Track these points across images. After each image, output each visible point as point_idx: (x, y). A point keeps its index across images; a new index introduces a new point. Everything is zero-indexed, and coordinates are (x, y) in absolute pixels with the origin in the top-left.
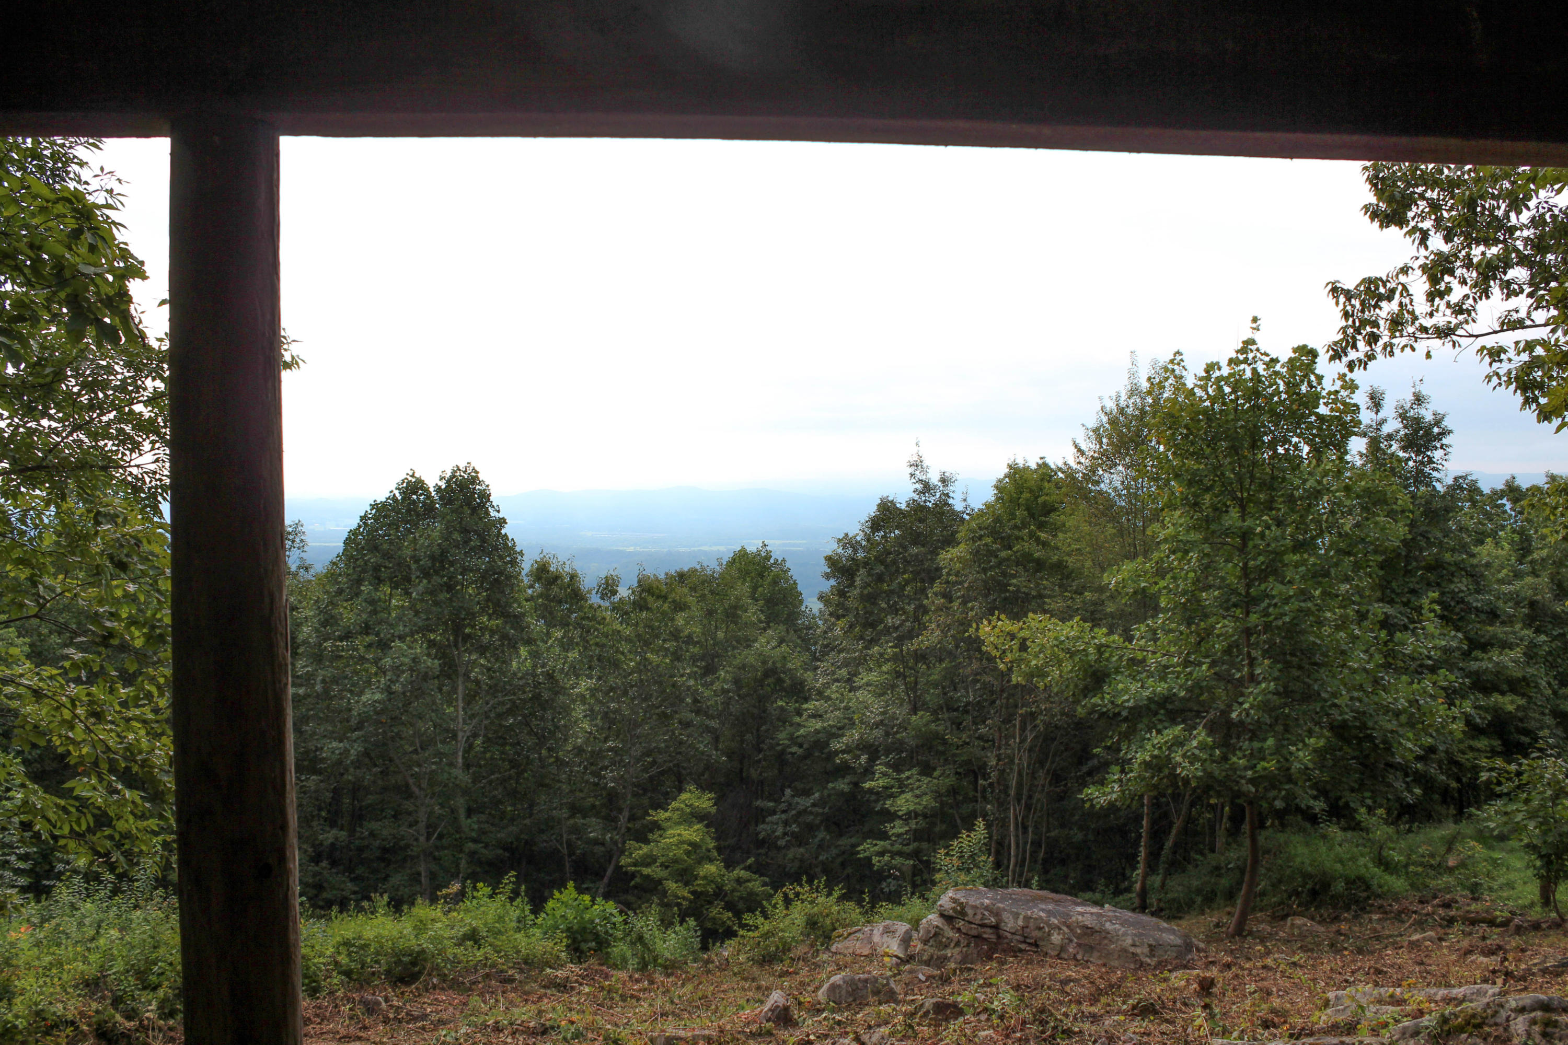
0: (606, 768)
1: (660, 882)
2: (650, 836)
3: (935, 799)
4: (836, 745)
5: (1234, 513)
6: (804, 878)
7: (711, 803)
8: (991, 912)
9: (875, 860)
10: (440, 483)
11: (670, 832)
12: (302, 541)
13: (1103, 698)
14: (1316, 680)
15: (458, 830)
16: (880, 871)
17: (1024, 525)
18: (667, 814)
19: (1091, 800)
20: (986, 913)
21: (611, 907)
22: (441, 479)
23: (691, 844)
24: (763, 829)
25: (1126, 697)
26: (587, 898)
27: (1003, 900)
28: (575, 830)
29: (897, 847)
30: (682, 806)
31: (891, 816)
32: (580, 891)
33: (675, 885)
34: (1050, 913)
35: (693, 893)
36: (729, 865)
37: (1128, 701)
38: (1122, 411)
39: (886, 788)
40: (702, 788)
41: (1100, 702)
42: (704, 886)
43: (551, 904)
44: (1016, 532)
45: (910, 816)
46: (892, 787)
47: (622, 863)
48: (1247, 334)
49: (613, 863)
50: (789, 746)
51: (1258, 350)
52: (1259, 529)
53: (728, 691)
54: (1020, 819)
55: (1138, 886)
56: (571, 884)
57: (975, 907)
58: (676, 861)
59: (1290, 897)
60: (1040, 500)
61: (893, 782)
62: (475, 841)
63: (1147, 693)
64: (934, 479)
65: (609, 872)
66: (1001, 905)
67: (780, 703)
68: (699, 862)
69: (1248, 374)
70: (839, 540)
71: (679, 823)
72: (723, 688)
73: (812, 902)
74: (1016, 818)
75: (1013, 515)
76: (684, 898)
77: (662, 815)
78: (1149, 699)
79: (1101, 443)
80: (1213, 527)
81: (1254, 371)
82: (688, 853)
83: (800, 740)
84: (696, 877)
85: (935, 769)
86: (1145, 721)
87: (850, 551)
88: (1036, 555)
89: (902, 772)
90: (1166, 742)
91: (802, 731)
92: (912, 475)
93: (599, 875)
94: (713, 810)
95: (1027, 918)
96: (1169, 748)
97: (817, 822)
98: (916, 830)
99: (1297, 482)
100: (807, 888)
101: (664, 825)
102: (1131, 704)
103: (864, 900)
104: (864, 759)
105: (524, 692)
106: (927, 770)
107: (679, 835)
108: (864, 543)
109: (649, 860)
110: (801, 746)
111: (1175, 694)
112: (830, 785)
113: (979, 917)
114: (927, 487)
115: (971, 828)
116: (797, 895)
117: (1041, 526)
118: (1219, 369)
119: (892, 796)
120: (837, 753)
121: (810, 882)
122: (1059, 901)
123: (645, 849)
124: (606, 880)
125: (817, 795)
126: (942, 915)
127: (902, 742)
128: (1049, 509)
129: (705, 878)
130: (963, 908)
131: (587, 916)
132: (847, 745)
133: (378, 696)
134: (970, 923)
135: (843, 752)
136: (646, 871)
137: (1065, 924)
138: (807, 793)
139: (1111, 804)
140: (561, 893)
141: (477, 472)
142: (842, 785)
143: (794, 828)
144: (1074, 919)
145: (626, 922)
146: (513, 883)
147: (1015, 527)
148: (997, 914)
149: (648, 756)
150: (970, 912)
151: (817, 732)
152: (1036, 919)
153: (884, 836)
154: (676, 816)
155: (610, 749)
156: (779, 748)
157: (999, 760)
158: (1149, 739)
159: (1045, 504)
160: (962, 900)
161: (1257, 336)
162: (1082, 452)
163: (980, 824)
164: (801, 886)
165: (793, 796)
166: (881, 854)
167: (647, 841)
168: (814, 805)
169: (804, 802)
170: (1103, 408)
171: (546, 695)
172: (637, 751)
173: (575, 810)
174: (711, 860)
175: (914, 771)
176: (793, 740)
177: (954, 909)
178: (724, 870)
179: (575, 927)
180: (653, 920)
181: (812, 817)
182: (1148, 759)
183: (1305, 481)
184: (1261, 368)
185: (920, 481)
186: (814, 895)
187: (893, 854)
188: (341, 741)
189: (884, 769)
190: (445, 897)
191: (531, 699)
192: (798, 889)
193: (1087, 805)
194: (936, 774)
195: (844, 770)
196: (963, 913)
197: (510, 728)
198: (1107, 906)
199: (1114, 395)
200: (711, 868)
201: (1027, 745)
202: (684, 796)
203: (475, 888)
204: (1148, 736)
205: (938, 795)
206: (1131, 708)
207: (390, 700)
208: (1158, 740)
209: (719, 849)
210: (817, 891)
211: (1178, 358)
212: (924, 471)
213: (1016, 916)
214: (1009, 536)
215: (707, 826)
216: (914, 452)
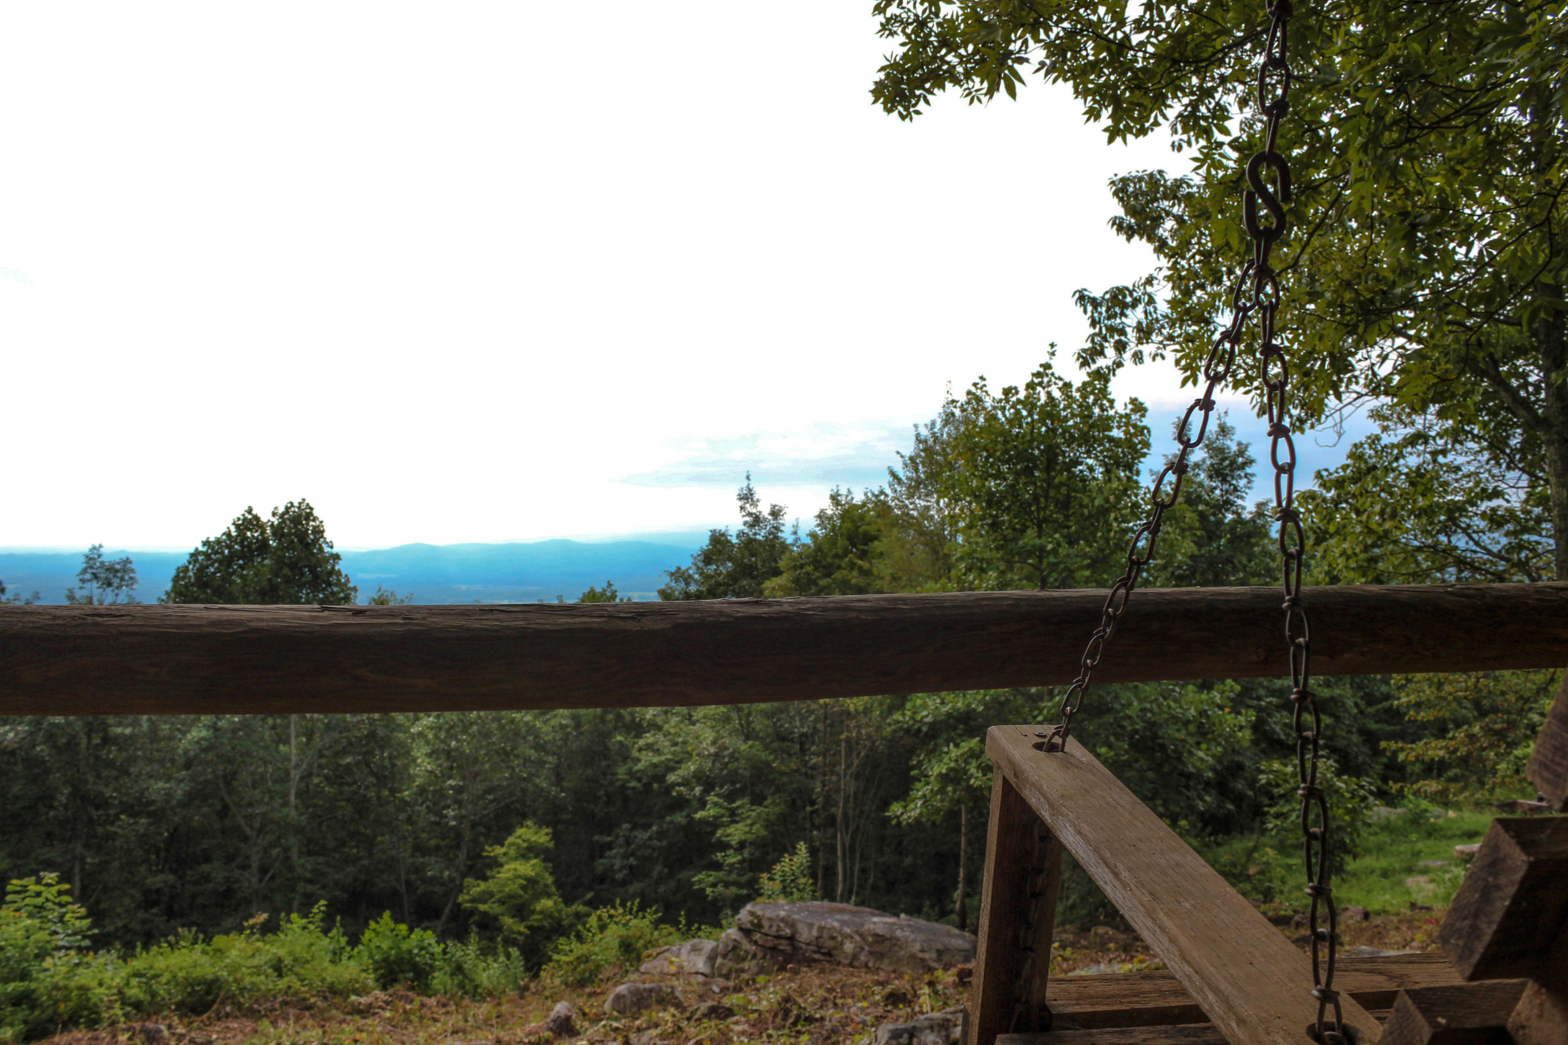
0: (448, 807)
1: (496, 918)
2: (488, 873)
3: (766, 827)
4: (672, 778)
5: (1031, 532)
6: (618, 901)
7: (548, 838)
8: (787, 924)
9: (709, 891)
10: (272, 519)
11: (506, 867)
12: (131, 578)
13: (904, 715)
14: (1108, 693)
15: (291, 869)
16: (715, 900)
17: (846, 552)
18: (504, 850)
19: (898, 817)
20: (782, 925)
21: (430, 937)
22: (274, 514)
23: (527, 879)
24: (600, 865)
25: (925, 713)
26: (403, 928)
27: (801, 910)
28: (418, 870)
29: (734, 877)
30: (519, 841)
31: (723, 846)
32: (397, 920)
33: (511, 921)
34: (843, 923)
35: (529, 928)
36: (568, 901)
37: (926, 716)
38: (936, 439)
39: (716, 818)
40: (541, 823)
41: (901, 718)
42: (541, 920)
43: (368, 935)
44: (837, 561)
45: (742, 845)
46: (723, 816)
47: (460, 899)
48: (1045, 359)
49: (452, 899)
50: (628, 781)
51: (1053, 374)
52: (1050, 547)
53: (566, 726)
54: (847, 845)
55: (958, 906)
56: (387, 915)
57: (771, 919)
58: (511, 896)
59: (1097, 909)
60: (861, 530)
61: (723, 811)
62: (309, 881)
63: (945, 709)
64: (764, 510)
65: (447, 910)
66: (796, 917)
67: (619, 738)
68: (537, 897)
69: (1043, 398)
70: (672, 574)
71: (516, 859)
72: (561, 725)
73: (625, 925)
74: (843, 845)
75: (834, 544)
76: (520, 933)
77: (499, 850)
78: (949, 715)
79: (917, 470)
80: (1012, 545)
81: (1049, 394)
82: (524, 888)
83: (639, 774)
84: (533, 912)
85: (765, 799)
86: (944, 736)
87: (682, 585)
88: (853, 581)
89: (734, 802)
90: (962, 755)
91: (640, 766)
92: (742, 508)
93: (437, 915)
94: (551, 845)
95: (821, 929)
96: (966, 762)
97: (655, 855)
98: (751, 861)
99: (1086, 501)
100: (621, 910)
101: (502, 860)
102: (929, 719)
103: (680, 923)
104: (698, 790)
105: (360, 729)
106: (758, 800)
107: (515, 869)
108: (696, 576)
109: (486, 897)
110: (639, 780)
111: (974, 710)
112: (668, 819)
113: (774, 928)
114: (756, 520)
115: (794, 853)
116: (611, 917)
117: (863, 555)
118: (1017, 393)
119: (723, 825)
120: (673, 785)
121: (623, 905)
122: (857, 912)
123: (483, 886)
124: (444, 918)
125: (655, 828)
126: (741, 929)
127: (735, 772)
128: (869, 538)
129: (541, 912)
130: (760, 921)
131: (405, 946)
132: (683, 778)
133: (204, 733)
134: (766, 935)
135: (679, 785)
136: (482, 907)
137: (857, 932)
138: (647, 827)
139: (917, 820)
140: (378, 922)
141: (311, 509)
142: (679, 818)
143: (632, 860)
144: (866, 927)
145: (444, 952)
146: (323, 912)
147: (836, 556)
148: (792, 925)
149: (489, 794)
150: (766, 924)
151: (655, 766)
152: (829, 929)
153: (717, 866)
154: (512, 852)
155: (451, 787)
156: (618, 784)
157: (824, 786)
158: (947, 753)
159: (865, 534)
160: (759, 913)
161: (1052, 363)
162: (899, 481)
163: (802, 847)
164: (614, 907)
165: (632, 830)
166: (714, 885)
167: (485, 879)
168: (650, 838)
169: (641, 836)
170: (918, 436)
171: (381, 732)
172: (479, 787)
173: (420, 849)
174: (549, 896)
175: (746, 800)
176: (632, 774)
177: (751, 922)
178: (562, 906)
179: (392, 958)
180: (472, 949)
181: (649, 851)
182: (944, 771)
183: (1093, 500)
184: (1057, 394)
185: (750, 514)
186: (628, 917)
187: (727, 885)
188: (168, 781)
189: (716, 799)
190: (252, 927)
191: (366, 736)
192: (612, 912)
193: (894, 822)
194: (766, 803)
195: (680, 804)
196: (759, 926)
197: (348, 768)
198: (903, 916)
199: (929, 423)
200: (546, 903)
201: (853, 769)
202: (520, 831)
203: (289, 921)
204: (946, 749)
205: (768, 825)
206: (930, 723)
207: (216, 737)
208: (955, 752)
209: (559, 884)
210: (631, 913)
211: (981, 383)
212: (755, 503)
213: (811, 926)
214: (831, 565)
215: (544, 861)
216: (744, 485)
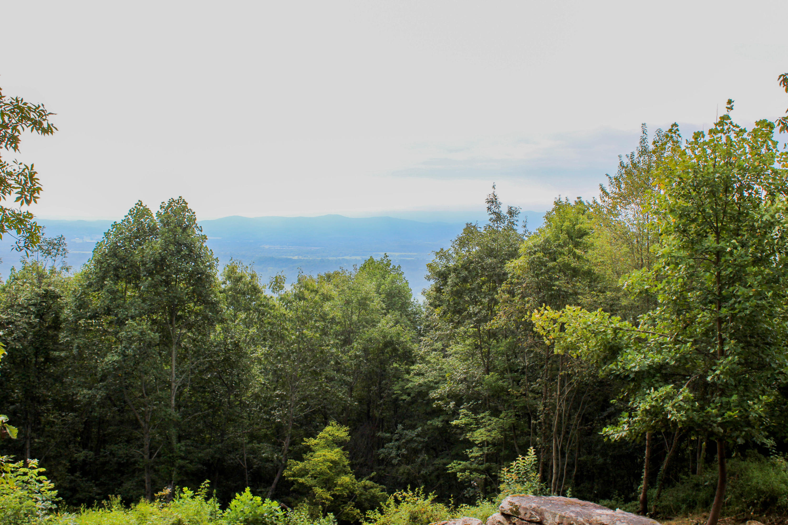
0: (275, 409)
1: (310, 488)
2: (304, 456)
3: (501, 433)
4: (433, 394)
5: (712, 237)
6: (409, 487)
7: (346, 434)
8: (537, 512)
9: (459, 474)
10: (160, 211)
11: (318, 453)
12: (64, 250)
13: (617, 365)
14: (768, 355)
15: (172, 451)
16: (463, 482)
17: (565, 244)
18: (316, 441)
19: (608, 436)
20: (533, 513)
21: (275, 505)
22: (161, 207)
23: (332, 462)
24: (382, 452)
25: (633, 365)
26: (259, 499)
27: (545, 503)
28: (253, 452)
29: (475, 466)
30: (327, 435)
31: (470, 444)
32: (254, 493)
33: (321, 490)
34: (577, 514)
35: (333, 496)
36: (359, 477)
37: (635, 367)
38: (635, 165)
39: (466, 425)
40: (341, 423)
41: (615, 368)
42: (341, 491)
43: (234, 503)
44: (559, 249)
45: (483, 444)
46: (471, 424)
47: (285, 474)
48: (724, 112)
49: (279, 473)
50: (401, 395)
51: (731, 123)
52: (729, 249)
53: (360, 356)
54: (559, 448)
55: (641, 496)
56: (248, 489)
57: (526, 509)
58: (321, 473)
59: (748, 507)
60: (577, 227)
61: (471, 421)
62: (183, 458)
63: (648, 362)
64: (504, 210)
65: (276, 481)
66: (543, 508)
67: (395, 365)
68: (338, 474)
69: (724, 140)
70: (437, 253)
71: (324, 447)
72: (356, 355)
73: (414, 503)
74: (557, 447)
75: (558, 238)
76: (327, 499)
77: (312, 442)
78: (649, 366)
79: (620, 188)
80: (697, 247)
81: (728, 138)
82: (330, 468)
83: (408, 391)
84: (336, 485)
85: (501, 412)
86: (647, 381)
87: (444, 261)
88: (572, 265)
89: (479, 413)
90: (661, 396)
91: (410, 385)
92: (489, 208)
93: (269, 482)
94: (348, 439)
95: (562, 517)
96: (663, 401)
97: (420, 447)
98: (487, 455)
99: (757, 216)
100: (411, 493)
101: (314, 448)
102: (637, 369)
103: (450, 502)
104: (452, 404)
105: (218, 356)
106: (496, 413)
107: (324, 455)
108: (454, 255)
109: (304, 473)
110: (409, 395)
111: (667, 363)
112: (429, 422)
113: (528, 515)
114: (499, 217)
115: (525, 454)
116: (404, 498)
117: (577, 245)
118: (703, 136)
119: (472, 430)
120: (434, 400)
121: (413, 489)
122: (584, 505)
123: (301, 465)
124: (273, 486)
125: (420, 429)
126: (503, 514)
127: (479, 393)
128: (583, 234)
129: (342, 485)
130: (517, 509)
131: (259, 512)
132: (441, 394)
133: (116, 358)
134: (522, 519)
135: (438, 399)
136: (301, 480)
137: (588, 521)
138: (413, 427)
139: (622, 439)
140: (241, 495)
141: (187, 204)
142: (437, 422)
143: (404, 451)
144: (594, 518)
145: (285, 516)
146: (208, 488)
147: (559, 245)
148: (541, 514)
149: (304, 401)
150: (522, 512)
151: (420, 385)
152: (568, 518)
153: (466, 458)
154: (322, 442)
155: (278, 396)
156: (394, 396)
157: (545, 407)
158: (649, 394)
159: (580, 230)
160: (517, 504)
161: (731, 114)
162: (607, 194)
163: (531, 451)
164: (407, 492)
165: (403, 429)
166: (463, 470)
167: (302, 460)
168: (418, 436)
169: (411, 434)
170: (621, 163)
171: (233, 358)
172: (296, 397)
173: (253, 437)
174: (346, 473)
175: (487, 413)
176: (404, 391)
177: (511, 510)
178: (355, 480)
179: (250, 519)
180: (305, 513)
181: (416, 444)
182: (648, 408)
183: (762, 216)
184: (732, 136)
185: (495, 213)
186: (416, 498)
187: (472, 471)
188: (90, 389)
189: (465, 411)
190: (160, 497)
191: (223, 361)
192: (404, 494)
193: (605, 440)
194: (502, 415)
195: (438, 412)
196: (517, 513)
197: (209, 381)
198: (618, 510)
199: (629, 154)
200: (346, 479)
201: (565, 396)
202: (328, 428)
203: (182, 491)
204: (648, 392)
205: (503, 430)
206: (636, 372)
207: (124, 361)
208: (654, 394)
209: (352, 466)
210: (418, 496)
211: (675, 128)
212: (498, 205)
213: (554, 515)
214: (555, 252)
215: (344, 450)
216: (491, 192)
